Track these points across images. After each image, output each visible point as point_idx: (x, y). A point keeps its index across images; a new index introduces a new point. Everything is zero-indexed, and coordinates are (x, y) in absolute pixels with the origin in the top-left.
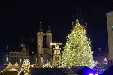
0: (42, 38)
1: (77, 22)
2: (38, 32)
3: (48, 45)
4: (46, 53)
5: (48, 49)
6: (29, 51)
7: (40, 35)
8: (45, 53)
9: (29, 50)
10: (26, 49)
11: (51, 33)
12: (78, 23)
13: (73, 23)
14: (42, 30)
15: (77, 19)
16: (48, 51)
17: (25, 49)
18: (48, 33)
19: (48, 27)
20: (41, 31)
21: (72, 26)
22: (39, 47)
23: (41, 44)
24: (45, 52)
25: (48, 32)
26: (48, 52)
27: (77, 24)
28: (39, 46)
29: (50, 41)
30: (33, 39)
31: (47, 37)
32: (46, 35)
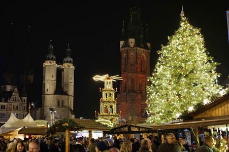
0: (54, 73)
1: (183, 19)
2: (46, 60)
3: (65, 89)
4: (62, 106)
5: (66, 97)
6: (26, 100)
7: (50, 68)
8: (59, 105)
9: (25, 98)
10: (20, 96)
11: (72, 64)
12: (184, 21)
13: (122, 43)
14: (55, 57)
15: (182, 12)
16: (67, 101)
17: (18, 95)
18: (65, 64)
19: (67, 50)
20: (52, 59)
21: (121, 49)
22: (46, 92)
23: (51, 86)
24: (58, 102)
25: (67, 62)
26: (66, 104)
27: (182, 24)
28: (46, 90)
29: (70, 81)
30: (32, 76)
31: (63, 71)
32: (62, 67)
